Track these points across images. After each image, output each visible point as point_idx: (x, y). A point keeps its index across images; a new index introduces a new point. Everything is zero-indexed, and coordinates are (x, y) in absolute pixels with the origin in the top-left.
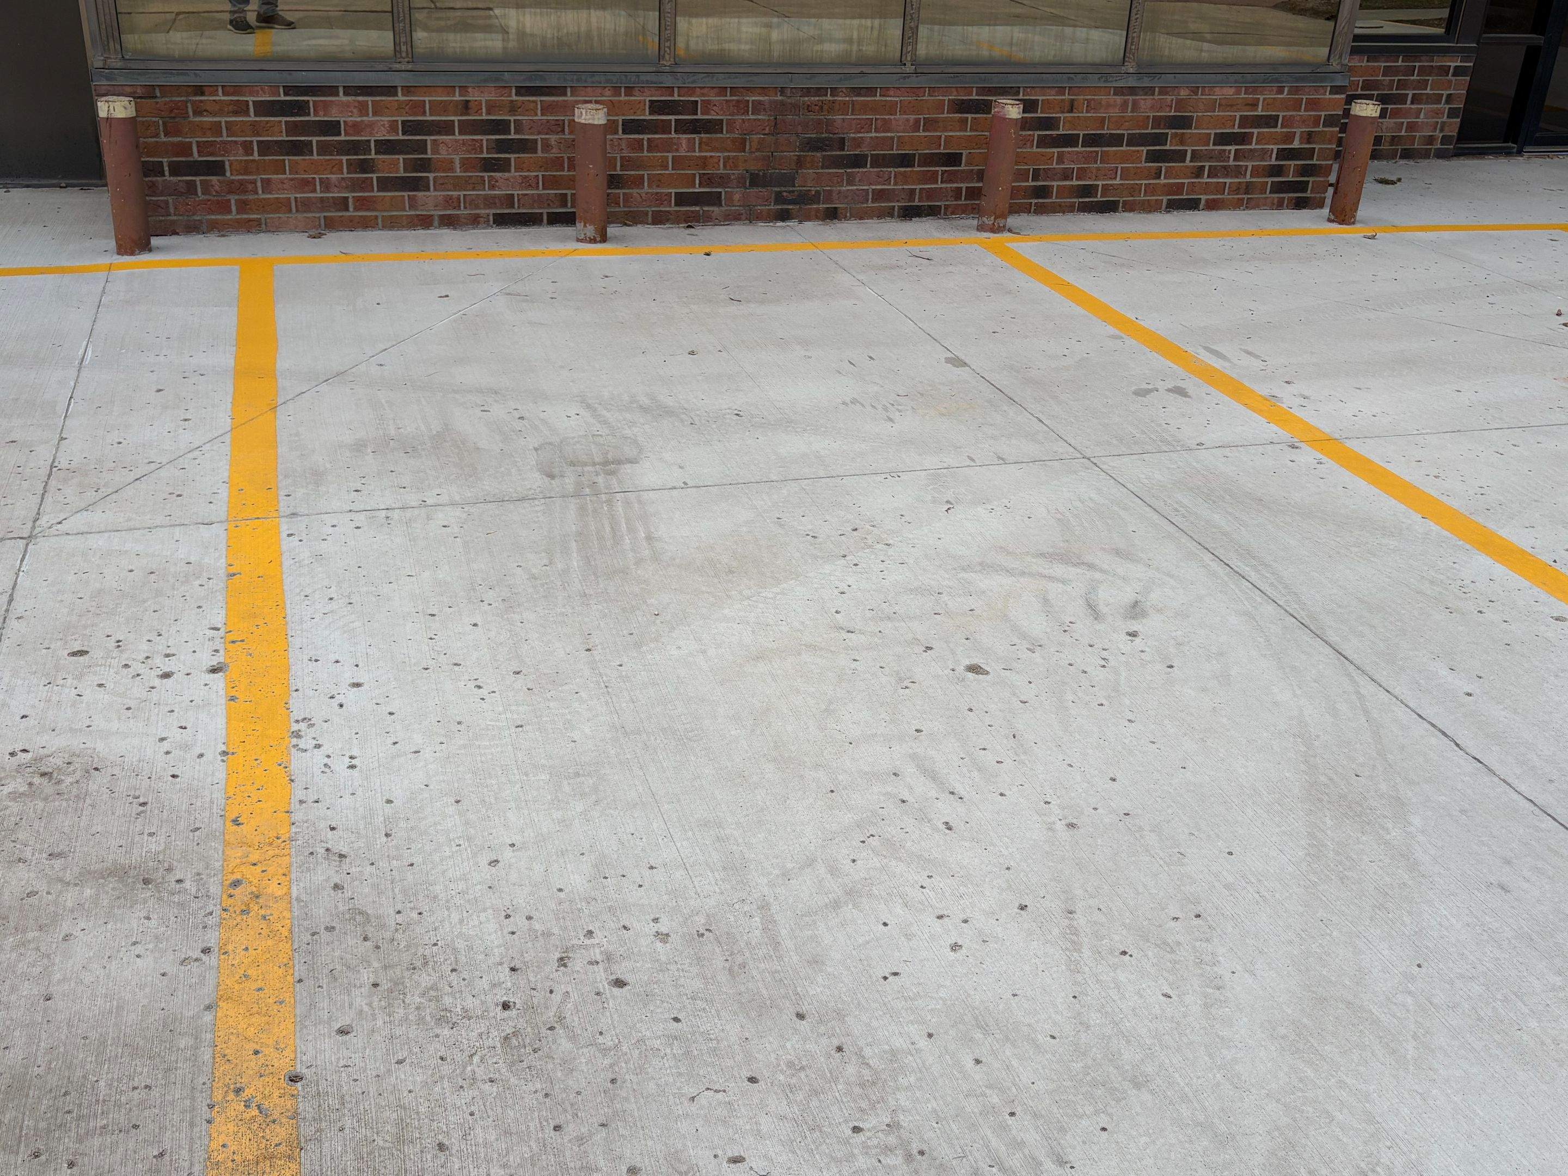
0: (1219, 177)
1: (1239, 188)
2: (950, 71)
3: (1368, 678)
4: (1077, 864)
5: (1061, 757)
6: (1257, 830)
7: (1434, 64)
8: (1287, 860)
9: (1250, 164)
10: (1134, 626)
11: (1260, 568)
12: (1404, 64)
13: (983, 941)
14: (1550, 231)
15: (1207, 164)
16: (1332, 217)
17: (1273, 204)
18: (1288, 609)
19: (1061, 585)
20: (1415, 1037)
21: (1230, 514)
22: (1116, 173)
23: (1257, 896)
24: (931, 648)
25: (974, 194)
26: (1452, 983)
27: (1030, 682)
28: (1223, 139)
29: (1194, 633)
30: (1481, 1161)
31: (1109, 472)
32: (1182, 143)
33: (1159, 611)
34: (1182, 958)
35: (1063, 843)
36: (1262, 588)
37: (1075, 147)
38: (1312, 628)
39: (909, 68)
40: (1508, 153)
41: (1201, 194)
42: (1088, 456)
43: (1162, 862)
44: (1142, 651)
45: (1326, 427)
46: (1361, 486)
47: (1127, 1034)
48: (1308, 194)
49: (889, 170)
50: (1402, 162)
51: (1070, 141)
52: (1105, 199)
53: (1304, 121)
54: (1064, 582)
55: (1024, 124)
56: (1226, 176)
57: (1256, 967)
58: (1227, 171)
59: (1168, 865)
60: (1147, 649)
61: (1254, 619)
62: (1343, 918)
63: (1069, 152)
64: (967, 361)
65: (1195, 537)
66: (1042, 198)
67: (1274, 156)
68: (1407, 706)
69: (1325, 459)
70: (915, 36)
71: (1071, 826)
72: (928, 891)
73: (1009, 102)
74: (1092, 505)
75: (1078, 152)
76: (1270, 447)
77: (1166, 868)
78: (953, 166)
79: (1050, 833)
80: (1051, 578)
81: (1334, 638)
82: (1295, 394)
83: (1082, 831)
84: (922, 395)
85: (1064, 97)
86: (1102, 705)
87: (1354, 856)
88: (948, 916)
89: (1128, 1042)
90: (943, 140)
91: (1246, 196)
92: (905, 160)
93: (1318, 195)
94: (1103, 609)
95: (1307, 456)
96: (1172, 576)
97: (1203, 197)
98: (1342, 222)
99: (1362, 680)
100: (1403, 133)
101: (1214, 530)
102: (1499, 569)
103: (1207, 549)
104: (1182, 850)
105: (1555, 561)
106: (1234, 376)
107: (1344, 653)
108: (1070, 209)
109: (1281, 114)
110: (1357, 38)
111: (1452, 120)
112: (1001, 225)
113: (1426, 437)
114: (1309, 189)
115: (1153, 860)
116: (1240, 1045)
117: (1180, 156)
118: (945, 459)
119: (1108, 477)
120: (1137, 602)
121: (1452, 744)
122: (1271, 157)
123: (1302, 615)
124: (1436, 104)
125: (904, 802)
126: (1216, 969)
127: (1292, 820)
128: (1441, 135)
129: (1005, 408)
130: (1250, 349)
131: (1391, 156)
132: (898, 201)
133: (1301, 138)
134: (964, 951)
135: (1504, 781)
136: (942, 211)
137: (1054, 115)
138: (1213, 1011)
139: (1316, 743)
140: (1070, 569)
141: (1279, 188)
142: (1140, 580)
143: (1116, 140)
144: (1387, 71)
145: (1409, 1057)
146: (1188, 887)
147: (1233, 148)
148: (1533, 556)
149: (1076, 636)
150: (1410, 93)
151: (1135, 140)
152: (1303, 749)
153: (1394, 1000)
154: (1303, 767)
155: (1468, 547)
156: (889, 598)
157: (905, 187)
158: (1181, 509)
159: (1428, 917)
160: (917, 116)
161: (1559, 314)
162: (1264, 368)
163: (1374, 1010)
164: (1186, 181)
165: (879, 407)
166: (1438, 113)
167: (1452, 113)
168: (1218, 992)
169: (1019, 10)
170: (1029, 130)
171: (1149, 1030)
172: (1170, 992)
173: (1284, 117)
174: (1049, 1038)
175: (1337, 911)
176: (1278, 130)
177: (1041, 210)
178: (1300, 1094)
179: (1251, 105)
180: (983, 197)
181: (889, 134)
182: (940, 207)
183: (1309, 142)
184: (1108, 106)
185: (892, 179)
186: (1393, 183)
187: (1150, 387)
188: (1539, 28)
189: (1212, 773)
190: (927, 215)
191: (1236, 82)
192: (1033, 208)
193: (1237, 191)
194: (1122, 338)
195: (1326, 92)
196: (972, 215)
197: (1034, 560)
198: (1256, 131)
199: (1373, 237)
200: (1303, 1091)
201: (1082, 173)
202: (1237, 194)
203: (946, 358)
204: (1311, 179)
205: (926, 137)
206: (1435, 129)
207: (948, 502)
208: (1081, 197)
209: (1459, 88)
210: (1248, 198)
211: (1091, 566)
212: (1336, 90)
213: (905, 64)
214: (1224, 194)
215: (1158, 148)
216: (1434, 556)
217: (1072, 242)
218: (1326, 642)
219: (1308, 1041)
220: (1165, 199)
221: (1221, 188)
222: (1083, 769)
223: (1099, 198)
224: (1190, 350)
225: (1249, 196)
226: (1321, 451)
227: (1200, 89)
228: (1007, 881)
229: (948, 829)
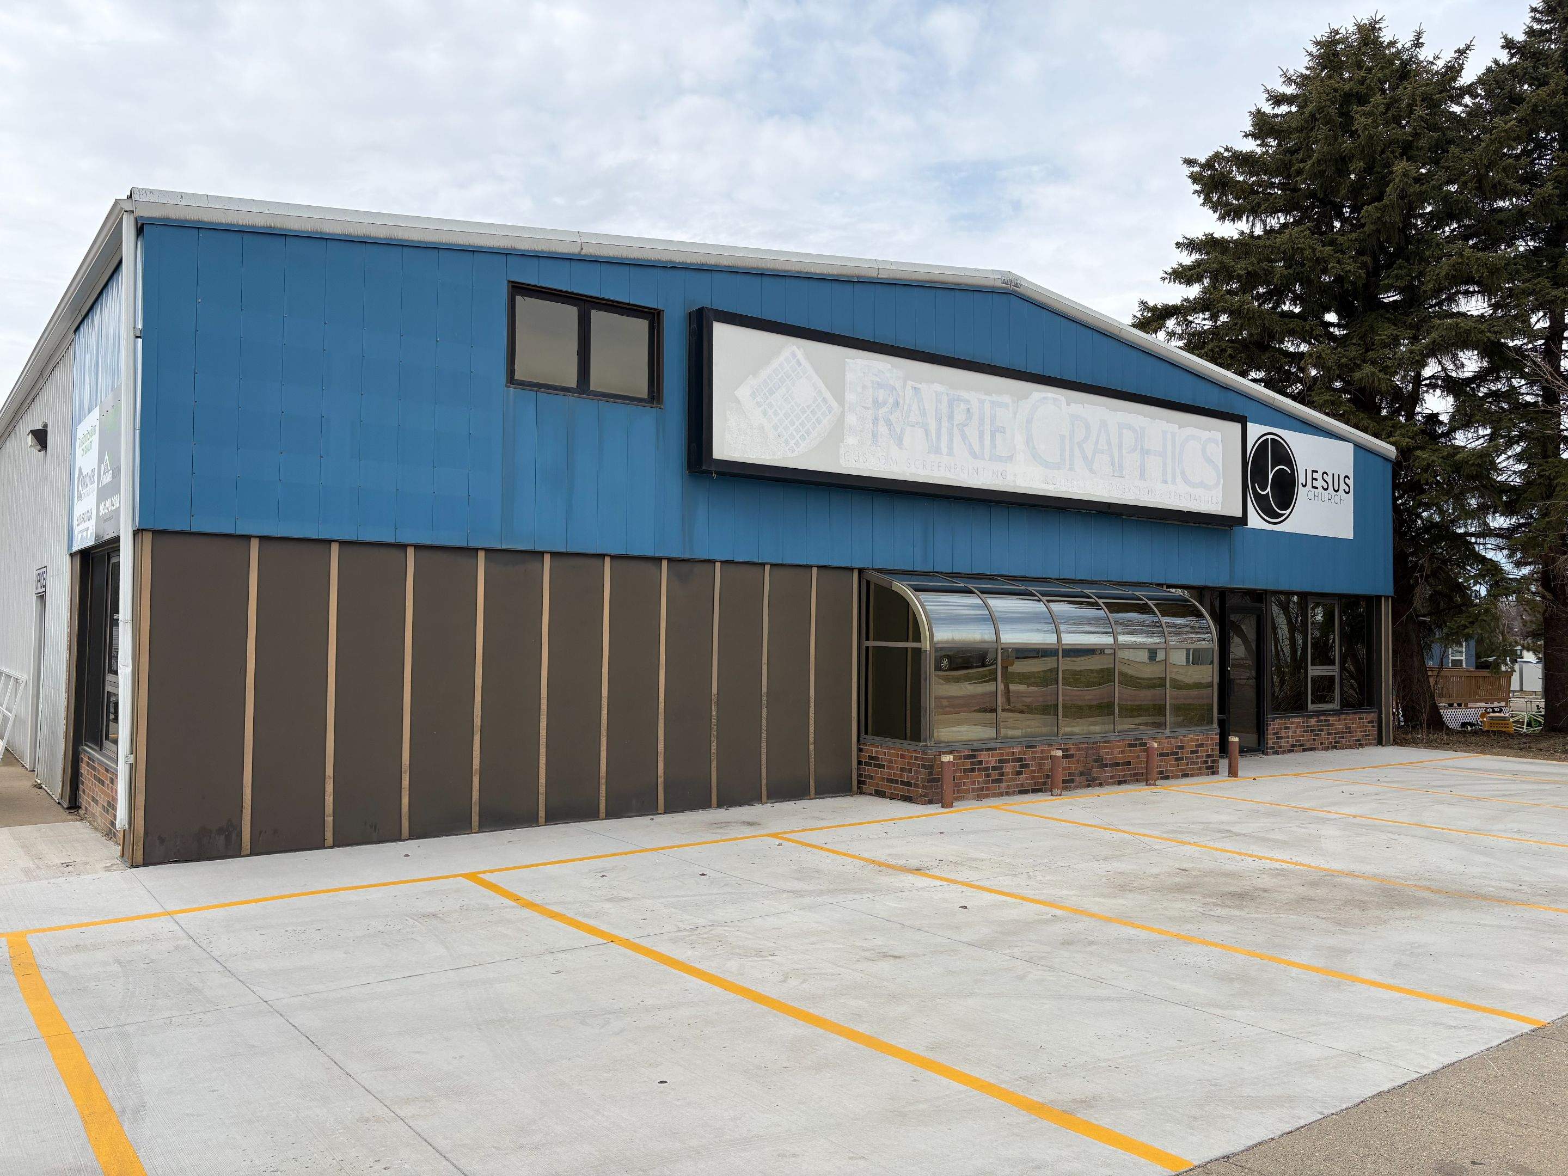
0: (1193, 766)
15: (1189, 761)
16: (1229, 776)
17: (1207, 774)
22: (1167, 766)
25: (1135, 775)
28: (1192, 752)
32: (1183, 754)
39: (1117, 734)
41: (1189, 772)
49: (1114, 768)
52: (1166, 775)
53: (1210, 745)
58: (1194, 763)
75: (1158, 760)
90: (1126, 757)
91: (1200, 772)
92: (1118, 765)
93: (1217, 770)
98: (1233, 777)
109: (1205, 743)
114: (1216, 768)
117: (1183, 759)
122: (1204, 758)
132: (1116, 779)
133: (1210, 751)
136: (1128, 781)
141: (1207, 768)
143: (1167, 755)
147: (1195, 755)
151: (1172, 754)
157: (1118, 774)
160: (1120, 749)
164: (1185, 767)
176: (1205, 748)
179: (1197, 740)
181: (1113, 756)
183: (1213, 752)
184: (1165, 743)
185: (1115, 771)
190: (1124, 783)
195: (1214, 735)
198: (1200, 749)
202: (1197, 771)
204: (1215, 764)
205: (1122, 756)
212: (1217, 734)
214: (1194, 771)
215: (1177, 756)
220: (1180, 774)
221: (1193, 769)
223: (1164, 775)
227: (1185, 736)
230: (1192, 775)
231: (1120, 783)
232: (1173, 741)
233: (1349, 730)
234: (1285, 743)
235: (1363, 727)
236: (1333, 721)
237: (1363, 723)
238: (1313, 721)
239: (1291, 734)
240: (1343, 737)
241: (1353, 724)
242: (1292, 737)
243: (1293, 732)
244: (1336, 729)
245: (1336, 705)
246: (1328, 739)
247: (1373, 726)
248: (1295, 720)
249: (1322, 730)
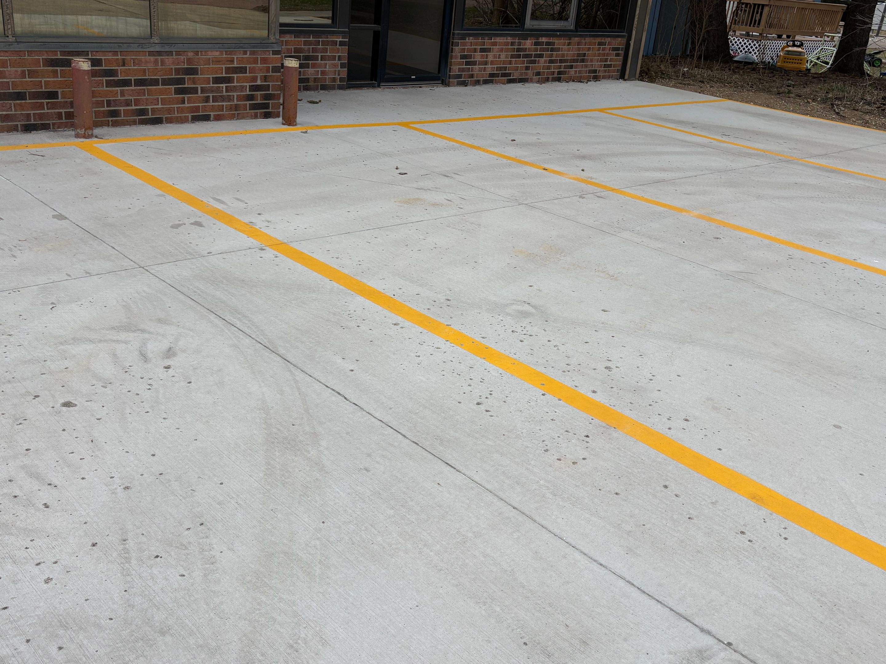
0: (219, 102)
1: (231, 108)
2: (40, 41)
3: (300, 371)
4: (130, 511)
5: (121, 448)
6: (237, 467)
7: (329, 40)
8: (254, 480)
9: (235, 94)
10: (168, 362)
11: (242, 319)
12: (313, 39)
13: (67, 572)
14: (394, 126)
15: (211, 95)
16: (284, 122)
17: (252, 116)
18: (257, 339)
19: (124, 345)
20: (320, 562)
21: (226, 290)
22: (158, 101)
23: (236, 505)
24: (38, 396)
25: (70, 116)
26: (340, 527)
27: (103, 406)
28: (217, 80)
29: (204, 361)
30: (352, 620)
31: (155, 274)
32: (194, 83)
33: (184, 351)
34: (192, 551)
35: (121, 500)
36: (243, 330)
37: (130, 87)
38: (270, 348)
39: (11, 39)
40: (373, 86)
41: (210, 112)
42: (142, 266)
43: (181, 498)
44: (173, 376)
45: (279, 236)
46: (299, 267)
47: (157, 604)
48: (270, 110)
49: (9, 102)
50: (322, 92)
51: (126, 83)
52: (154, 117)
53: (261, 70)
54: (126, 343)
55: (94, 73)
56: (223, 101)
57: (235, 545)
58: (223, 99)
59: (184, 498)
60: (176, 375)
61: (239, 348)
62: (284, 506)
63: (127, 90)
64: (67, 216)
65: (206, 306)
66: (115, 117)
67: (248, 89)
68: (320, 382)
69: (279, 254)
70: (12, 19)
71: (127, 488)
72: (30, 550)
73: (81, 60)
74: (144, 294)
75: (132, 90)
76: (249, 251)
77: (184, 501)
78: (53, 99)
79: (113, 495)
80: (117, 341)
81: (282, 351)
82: (263, 220)
83: (133, 490)
84: (36, 239)
85: (118, 57)
86: (148, 412)
87: (291, 470)
88: (44, 562)
89: (158, 609)
90: (43, 83)
91: (236, 112)
92: (20, 96)
93: (275, 110)
94: (150, 355)
95: (269, 254)
96: (191, 330)
97: (212, 114)
98: (290, 125)
99: (297, 373)
100: (319, 76)
101: (217, 301)
102: (368, 303)
103: (212, 312)
104: (193, 488)
105: (394, 295)
106: (229, 213)
107: (287, 359)
108: (134, 123)
109: (248, 66)
110: (282, 25)
111: (343, 69)
112: (90, 134)
113: (332, 237)
114: (270, 107)
115: (176, 497)
116: (224, 593)
117: (195, 91)
118: (51, 277)
119: (155, 277)
120: (170, 348)
121: (343, 398)
122: (246, 90)
123: (265, 342)
124: (333, 61)
125: (16, 497)
126: (211, 552)
127: (257, 457)
128: (339, 77)
129: (92, 242)
130: (238, 197)
131: (315, 89)
132: (19, 121)
133: (261, 79)
134: (54, 581)
135: (368, 413)
136: (51, 127)
137: (114, 68)
138: (209, 577)
139: (272, 411)
140: (130, 334)
141: (254, 107)
142: (172, 335)
143: (155, 82)
144: (306, 43)
145: (316, 574)
146: (196, 509)
147: (224, 85)
148: (384, 294)
149: (132, 374)
150: (320, 55)
151: (166, 82)
152: (264, 416)
153: (310, 545)
154: (264, 426)
155: (353, 293)
156: (10, 369)
157: (23, 112)
158: (198, 291)
159: (329, 494)
160: (23, 69)
161: (397, 169)
162: (246, 207)
163: (299, 554)
164: (200, 105)
165: (6, 249)
166: (335, 66)
167: (342, 66)
168: (212, 566)
169: (102, 6)
170: (99, 77)
171: (171, 599)
172: (184, 573)
173: (249, 67)
174: (108, 621)
175: (281, 503)
176: (248, 75)
177: (116, 124)
178: (258, 612)
179: (230, 61)
180: (75, 117)
181: (5, 80)
182: (49, 124)
183: (266, 82)
184: (146, 62)
185: (13, 108)
186: (317, 103)
187: (180, 223)
188: (377, 21)
189: (212, 439)
190: (41, 130)
191: (219, 48)
192: (110, 123)
193: (231, 109)
194: (165, 196)
195: (270, 54)
196: (72, 129)
197: (108, 332)
198: (235, 76)
199: (306, 132)
200: (259, 610)
201: (137, 102)
202: (231, 111)
203: (53, 215)
204: (271, 102)
205: (31, 81)
206: (335, 73)
207: (52, 303)
208: (140, 116)
209: (343, 52)
210: (238, 113)
211: (143, 331)
212: (275, 53)
213: (8, 37)
214: (223, 111)
215: (180, 86)
216: (335, 300)
217: (135, 142)
218: (278, 354)
219: (263, 581)
220: (190, 115)
221: (221, 108)
222: (135, 453)
223: (150, 116)
224: (205, 200)
225: (238, 112)
226: (277, 250)
227: (200, 52)
228: (85, 531)
229: (46, 507)
230: (218, 118)
231: (28, 129)
232: (168, 60)
233: (582, 58)
234: (480, 70)
235: (604, 55)
236: (559, 44)
237: (604, 49)
238: (528, 43)
239: (490, 58)
240: (571, 67)
241: (589, 49)
242: (492, 63)
243: (495, 56)
244: (563, 55)
245: (570, 24)
246: (549, 68)
247: (617, 55)
248: (498, 40)
249: (541, 56)
